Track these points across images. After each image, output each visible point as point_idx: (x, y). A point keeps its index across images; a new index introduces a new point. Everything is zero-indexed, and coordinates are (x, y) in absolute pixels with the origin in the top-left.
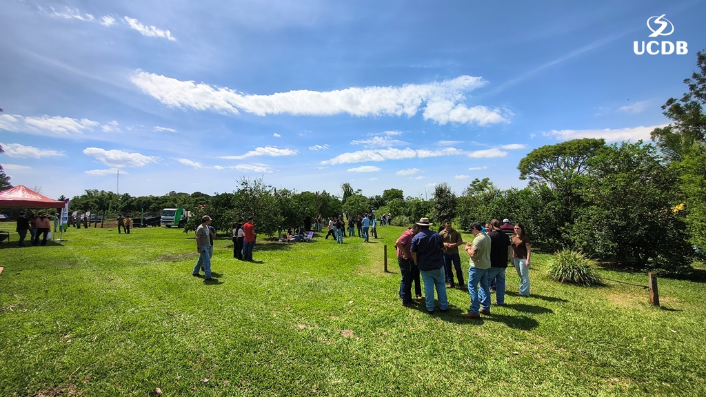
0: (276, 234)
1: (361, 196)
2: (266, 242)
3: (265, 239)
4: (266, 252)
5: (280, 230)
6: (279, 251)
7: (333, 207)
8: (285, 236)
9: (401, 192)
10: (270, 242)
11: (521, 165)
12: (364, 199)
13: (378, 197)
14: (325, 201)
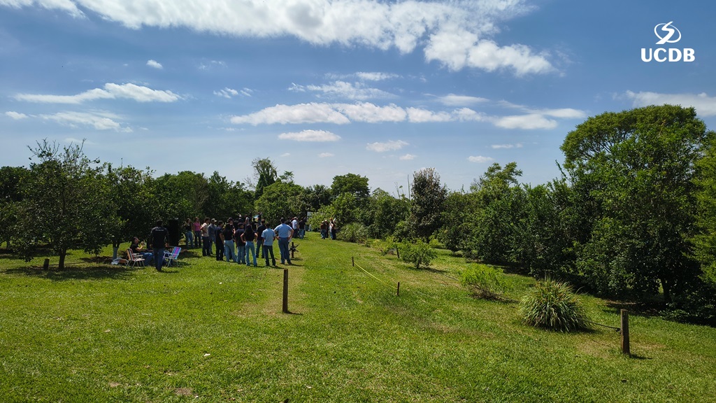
0: (107, 251)
1: (291, 184)
2: (86, 265)
3: (86, 260)
4: (83, 281)
5: (116, 243)
6: (107, 281)
7: (230, 203)
8: (125, 255)
9: (365, 180)
10: (94, 264)
11: (567, 143)
12: (296, 190)
13: (319, 189)
14: (214, 191)
